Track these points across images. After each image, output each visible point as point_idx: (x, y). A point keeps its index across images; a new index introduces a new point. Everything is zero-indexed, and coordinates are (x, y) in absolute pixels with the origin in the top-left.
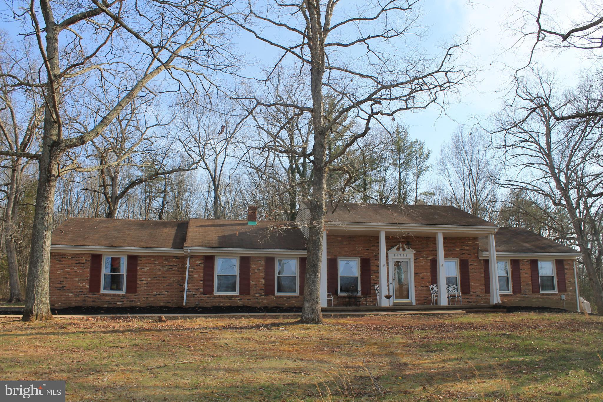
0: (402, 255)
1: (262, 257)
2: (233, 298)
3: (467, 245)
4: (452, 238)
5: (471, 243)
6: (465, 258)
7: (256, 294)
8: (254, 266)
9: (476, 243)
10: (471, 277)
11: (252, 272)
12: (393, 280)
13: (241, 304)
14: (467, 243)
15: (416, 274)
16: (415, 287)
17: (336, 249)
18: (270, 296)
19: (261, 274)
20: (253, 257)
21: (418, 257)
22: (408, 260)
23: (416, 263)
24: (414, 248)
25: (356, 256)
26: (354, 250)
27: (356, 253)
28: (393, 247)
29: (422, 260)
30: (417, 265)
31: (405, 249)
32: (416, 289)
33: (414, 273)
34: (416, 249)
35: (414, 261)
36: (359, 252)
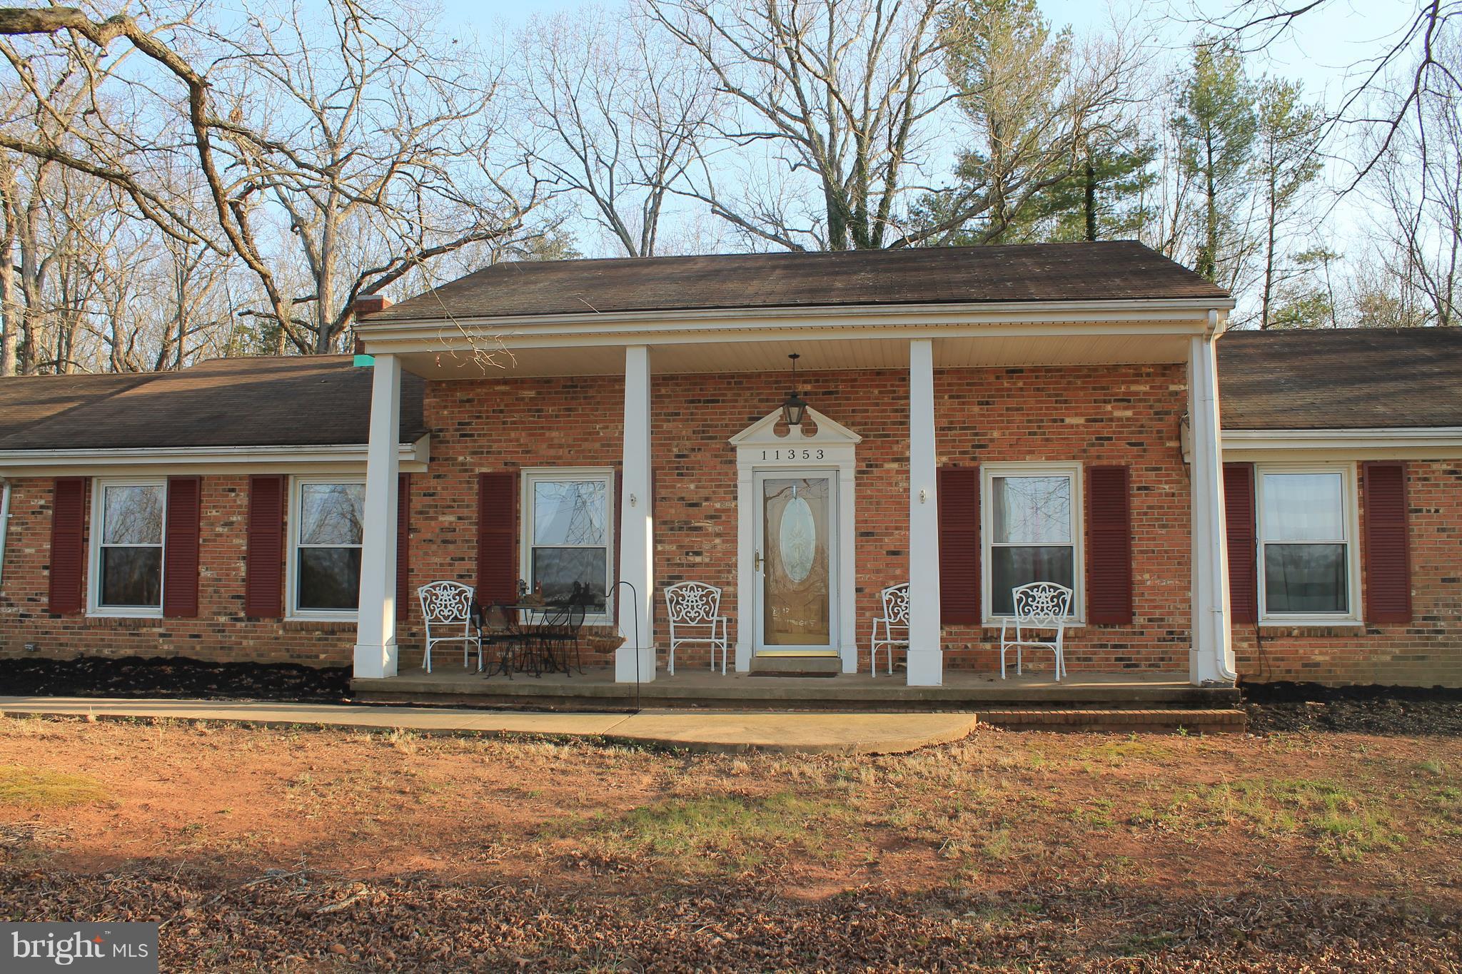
0: (799, 453)
1: (241, 478)
2: (144, 630)
3: (1125, 400)
4: (1048, 370)
5: (1144, 388)
6: (1114, 462)
7: (219, 614)
8: (214, 513)
9: (1173, 388)
10: (1137, 545)
11: (205, 534)
12: (757, 559)
13: (168, 652)
14: (1123, 388)
15: (864, 535)
16: (858, 590)
17: (513, 435)
18: (267, 622)
19: (236, 541)
20: (210, 477)
21: (877, 459)
22: (830, 475)
23: (865, 485)
24: (858, 419)
25: (598, 464)
26: (586, 440)
27: (596, 451)
28: (758, 419)
29: (893, 474)
30: (871, 497)
31: (815, 425)
32: (862, 602)
33: (856, 529)
34: (866, 424)
35: (856, 478)
36: (609, 445)
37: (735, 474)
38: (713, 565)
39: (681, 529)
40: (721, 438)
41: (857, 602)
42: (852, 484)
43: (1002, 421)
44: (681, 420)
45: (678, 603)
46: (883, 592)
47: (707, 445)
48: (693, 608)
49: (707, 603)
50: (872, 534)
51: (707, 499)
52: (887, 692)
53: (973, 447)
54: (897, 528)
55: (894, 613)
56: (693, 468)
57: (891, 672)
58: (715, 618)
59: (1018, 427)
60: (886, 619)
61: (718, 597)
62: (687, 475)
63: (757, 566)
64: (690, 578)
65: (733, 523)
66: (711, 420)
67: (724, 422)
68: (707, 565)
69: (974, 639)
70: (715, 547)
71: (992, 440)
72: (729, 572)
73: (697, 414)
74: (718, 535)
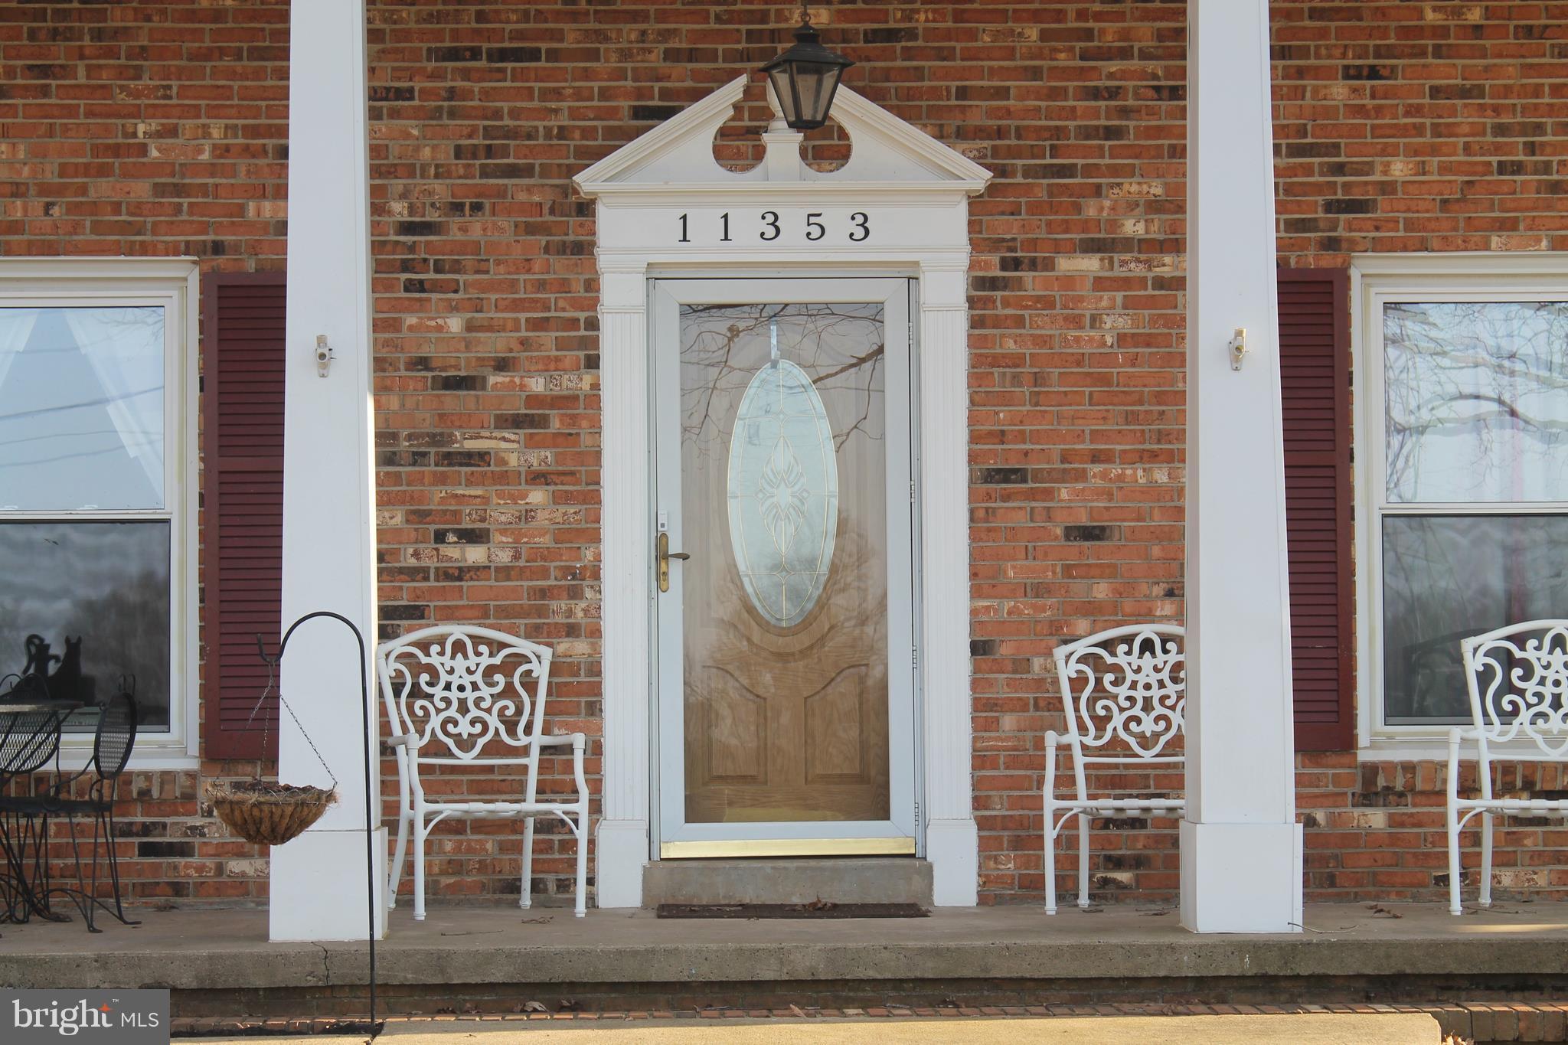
0: (793, 222)
12: (662, 554)
16: (978, 648)
21: (1033, 244)
22: (889, 292)
23: (998, 322)
24: (975, 120)
25: (145, 250)
26: (103, 171)
27: (137, 208)
28: (666, 113)
29: (1086, 290)
30: (1017, 360)
31: (843, 134)
32: (990, 684)
33: (973, 458)
34: (1000, 133)
35: (971, 301)
36: (179, 190)
37: (592, 285)
38: (521, 573)
39: (418, 458)
40: (545, 171)
41: (975, 684)
42: (958, 323)
43: (1419, 130)
44: (418, 114)
45: (416, 692)
46: (1060, 652)
47: (502, 193)
48: (463, 709)
49: (509, 691)
50: (1020, 475)
51: (502, 365)
52: (1143, 951)
53: (1329, 207)
54: (1096, 457)
55: (1094, 718)
56: (457, 267)
57: (1084, 901)
58: (537, 739)
59: (1467, 149)
60: (1073, 737)
61: (541, 673)
62: (437, 287)
63: (661, 577)
64: (450, 615)
65: (586, 440)
66: (514, 114)
67: (554, 123)
68: (504, 572)
69: (1336, 798)
70: (528, 514)
71: (1387, 188)
72: (575, 594)
73: (467, 95)
74: (538, 478)
